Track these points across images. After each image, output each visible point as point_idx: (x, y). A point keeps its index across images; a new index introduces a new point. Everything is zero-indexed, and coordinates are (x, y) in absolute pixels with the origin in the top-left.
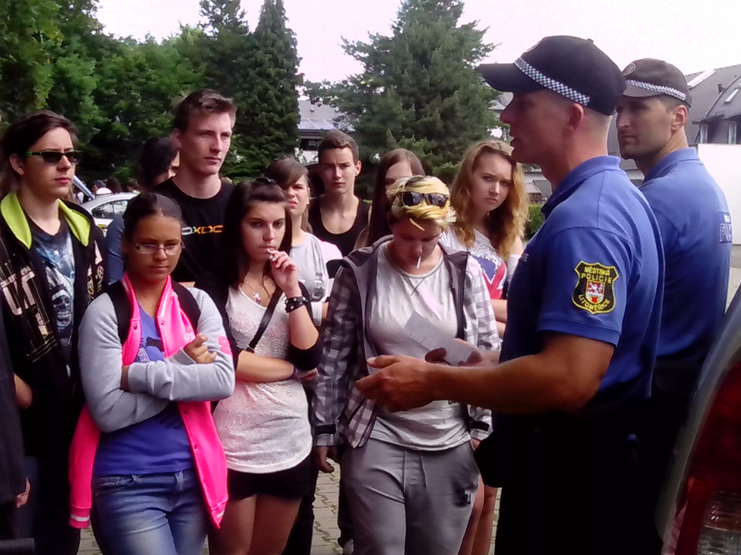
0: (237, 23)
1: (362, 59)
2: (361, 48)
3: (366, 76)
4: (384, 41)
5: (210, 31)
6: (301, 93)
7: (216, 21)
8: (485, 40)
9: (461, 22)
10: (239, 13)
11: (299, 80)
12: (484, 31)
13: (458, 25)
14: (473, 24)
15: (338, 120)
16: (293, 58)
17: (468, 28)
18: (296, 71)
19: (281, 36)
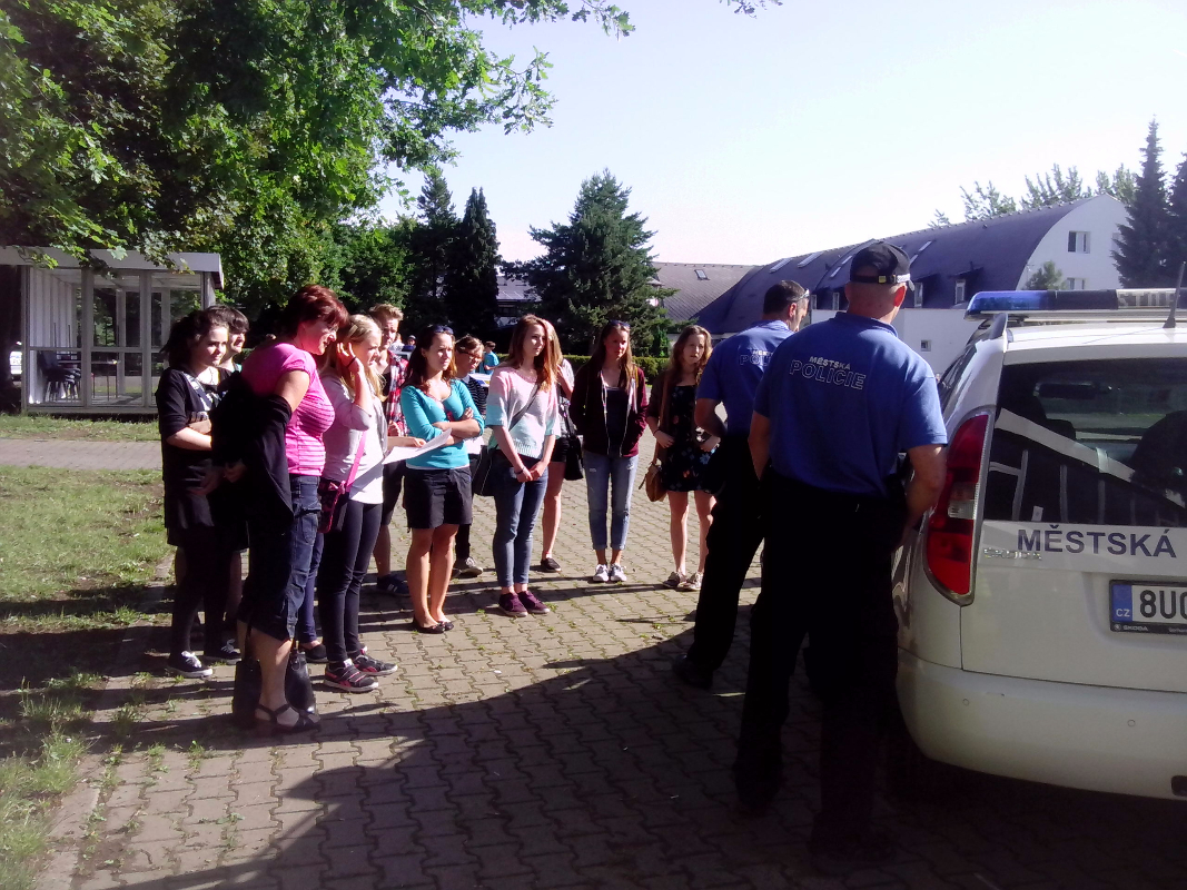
0: (447, 215)
1: (547, 244)
2: (546, 235)
3: (551, 257)
4: (563, 230)
5: (425, 221)
6: (498, 271)
7: (430, 213)
8: (645, 228)
9: (626, 214)
10: (449, 206)
11: (497, 260)
12: (643, 221)
13: (624, 217)
14: (635, 216)
15: (528, 292)
16: (493, 244)
17: (629, 219)
18: (495, 253)
19: (482, 225)
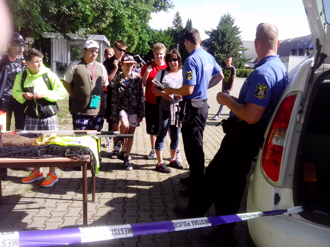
0: (181, 26)
2: (209, 32)
3: (210, 39)
5: (174, 28)
7: (176, 26)
8: (239, 30)
10: (181, 24)
12: (239, 28)
14: (236, 26)
17: (235, 27)
